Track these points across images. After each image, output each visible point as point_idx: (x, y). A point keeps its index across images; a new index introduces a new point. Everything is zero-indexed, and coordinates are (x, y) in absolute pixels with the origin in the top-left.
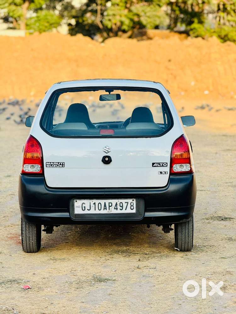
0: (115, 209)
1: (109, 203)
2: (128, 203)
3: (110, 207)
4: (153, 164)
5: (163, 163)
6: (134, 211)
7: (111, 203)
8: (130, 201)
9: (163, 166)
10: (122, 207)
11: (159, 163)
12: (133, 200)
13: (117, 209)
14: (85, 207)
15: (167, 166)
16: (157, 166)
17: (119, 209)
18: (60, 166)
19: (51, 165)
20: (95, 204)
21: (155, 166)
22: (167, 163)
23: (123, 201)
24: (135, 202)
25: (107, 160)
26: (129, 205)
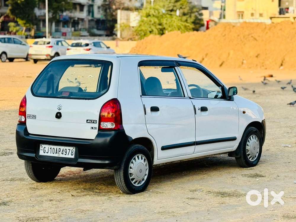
0: (62, 153)
1: (59, 149)
2: (70, 150)
3: (59, 152)
4: (87, 120)
5: (94, 120)
6: (73, 157)
7: (60, 149)
8: (71, 148)
9: (93, 123)
10: (66, 152)
11: (91, 120)
12: (73, 148)
13: (63, 154)
14: (45, 150)
15: (96, 123)
16: (90, 123)
17: (64, 154)
18: (34, 118)
19: (30, 116)
20: (51, 148)
21: (88, 122)
22: (96, 121)
23: (67, 148)
24: (74, 150)
25: (59, 116)
26: (70, 152)
